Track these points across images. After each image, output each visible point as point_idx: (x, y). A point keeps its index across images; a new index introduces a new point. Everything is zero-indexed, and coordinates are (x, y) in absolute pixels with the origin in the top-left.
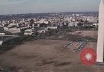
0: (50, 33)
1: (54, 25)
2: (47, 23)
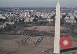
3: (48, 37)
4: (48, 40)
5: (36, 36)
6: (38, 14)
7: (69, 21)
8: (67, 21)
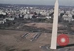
0: (9, 24)
3: (46, 34)
5: (34, 32)
6: (38, 11)
8: (65, 19)
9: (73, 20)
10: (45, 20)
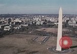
1: (26, 24)
2: (21, 21)
3: (53, 37)
4: (54, 40)
7: (71, 25)
9: (76, 25)
10: (53, 25)
